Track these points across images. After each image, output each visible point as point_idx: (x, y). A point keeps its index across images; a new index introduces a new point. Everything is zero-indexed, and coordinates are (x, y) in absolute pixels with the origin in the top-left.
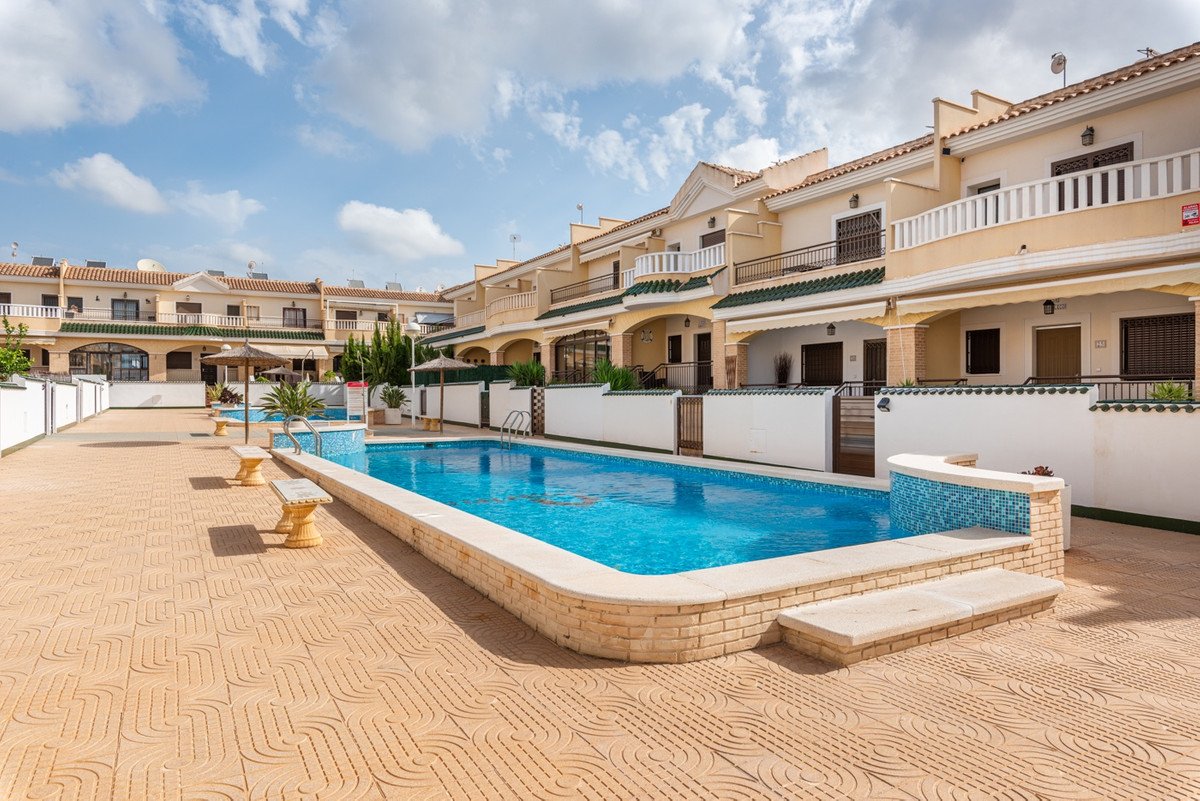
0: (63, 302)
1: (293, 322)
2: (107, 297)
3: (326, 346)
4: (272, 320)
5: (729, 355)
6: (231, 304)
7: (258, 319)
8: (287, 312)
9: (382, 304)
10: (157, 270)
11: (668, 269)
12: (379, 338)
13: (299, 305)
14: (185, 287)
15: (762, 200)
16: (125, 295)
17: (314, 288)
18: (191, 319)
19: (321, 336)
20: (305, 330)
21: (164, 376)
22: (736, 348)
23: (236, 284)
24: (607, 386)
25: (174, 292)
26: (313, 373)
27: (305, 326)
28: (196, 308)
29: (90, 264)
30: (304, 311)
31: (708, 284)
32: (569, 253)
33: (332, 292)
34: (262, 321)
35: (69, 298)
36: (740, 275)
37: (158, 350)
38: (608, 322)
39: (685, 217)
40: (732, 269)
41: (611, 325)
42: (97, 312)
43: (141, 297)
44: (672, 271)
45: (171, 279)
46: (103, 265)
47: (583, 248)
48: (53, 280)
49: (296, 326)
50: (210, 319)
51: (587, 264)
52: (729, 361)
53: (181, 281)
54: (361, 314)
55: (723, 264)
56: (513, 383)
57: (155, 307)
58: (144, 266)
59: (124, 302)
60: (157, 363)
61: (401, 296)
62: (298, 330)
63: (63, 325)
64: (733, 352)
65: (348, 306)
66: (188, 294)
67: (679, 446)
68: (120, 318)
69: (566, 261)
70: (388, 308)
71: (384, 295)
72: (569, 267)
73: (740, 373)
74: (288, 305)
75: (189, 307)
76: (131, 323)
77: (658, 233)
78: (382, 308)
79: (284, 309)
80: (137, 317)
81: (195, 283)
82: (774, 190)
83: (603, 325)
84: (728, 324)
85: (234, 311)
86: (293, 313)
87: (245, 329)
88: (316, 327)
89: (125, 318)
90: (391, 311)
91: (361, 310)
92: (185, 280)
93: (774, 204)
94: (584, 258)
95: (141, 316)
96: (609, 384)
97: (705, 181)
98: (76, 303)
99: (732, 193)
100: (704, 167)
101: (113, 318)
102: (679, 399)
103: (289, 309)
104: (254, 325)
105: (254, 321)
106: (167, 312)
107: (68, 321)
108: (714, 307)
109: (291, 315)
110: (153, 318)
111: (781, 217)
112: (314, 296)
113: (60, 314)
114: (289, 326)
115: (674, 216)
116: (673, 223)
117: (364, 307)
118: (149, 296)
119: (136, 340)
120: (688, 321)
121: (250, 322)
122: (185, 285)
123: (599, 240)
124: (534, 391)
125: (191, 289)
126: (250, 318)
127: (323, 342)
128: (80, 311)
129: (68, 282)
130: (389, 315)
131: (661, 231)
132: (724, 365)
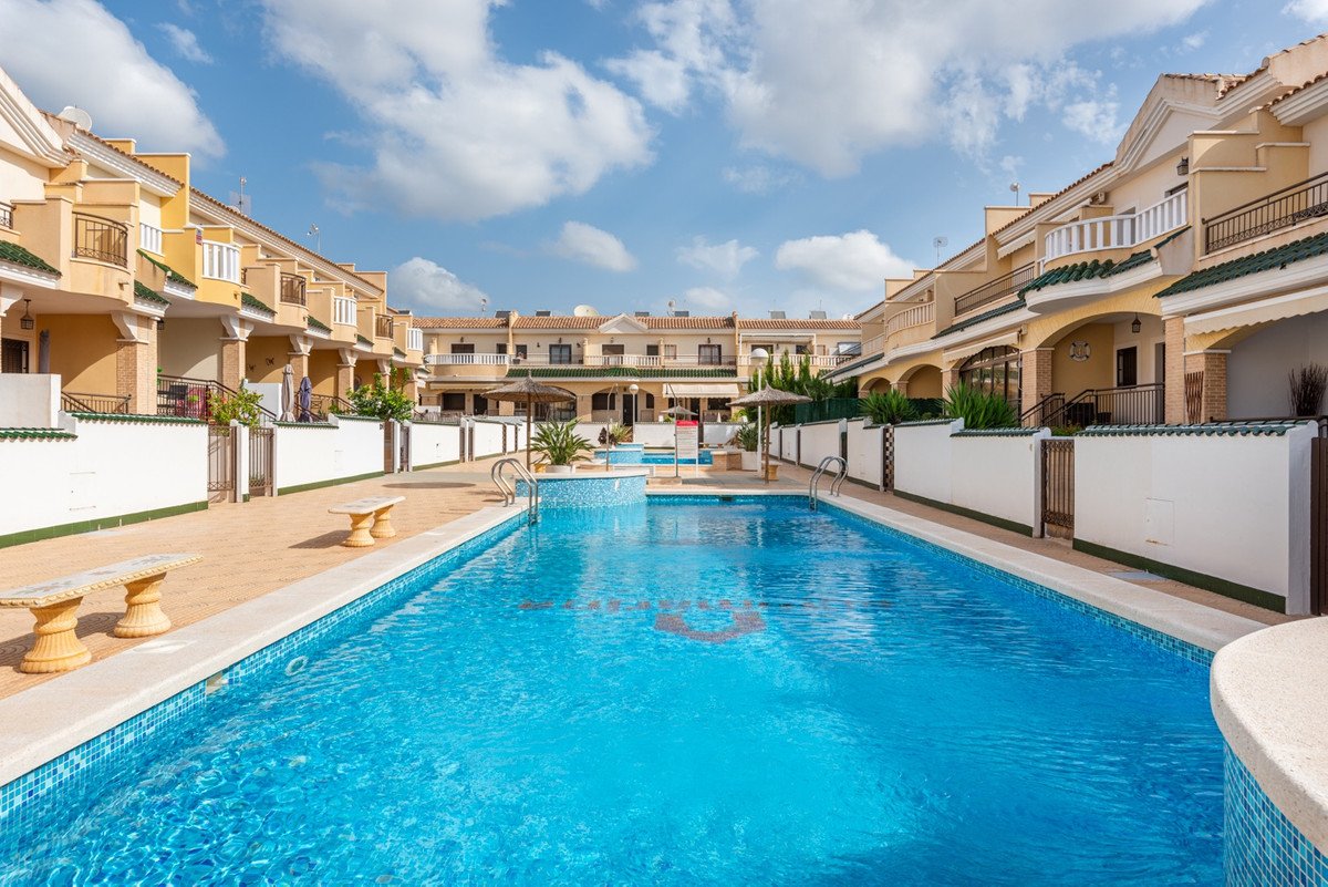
0: (511, 350)
1: (709, 360)
2: (546, 342)
3: (738, 383)
4: (688, 359)
5: (1192, 370)
6: (650, 343)
7: (675, 357)
8: (702, 349)
9: (799, 335)
10: (590, 315)
11: (1094, 244)
12: (771, 373)
13: (714, 342)
14: (610, 329)
15: (1266, 109)
16: (560, 340)
17: (730, 322)
18: (613, 361)
19: (734, 373)
20: (720, 367)
21: (589, 417)
22: (1203, 359)
23: (657, 324)
24: (959, 423)
25: (600, 335)
26: (725, 413)
27: (720, 363)
28: (617, 350)
29: (539, 314)
30: (719, 347)
31: (1151, 259)
32: (983, 249)
33: (748, 325)
34: (679, 360)
35: (518, 346)
36: (1214, 237)
37: (584, 392)
38: (1015, 334)
39: (1139, 167)
40: (1198, 228)
41: (1021, 337)
42: (538, 359)
43: (572, 341)
44: (1100, 246)
45: (599, 322)
46: (548, 314)
47: (1001, 238)
48: (503, 330)
49: (712, 363)
50: (630, 360)
51: (1009, 257)
52: (1192, 380)
53: (606, 324)
54: (778, 347)
55: (1184, 223)
56: (868, 421)
57: (583, 351)
58: (580, 312)
59: (560, 347)
60: (584, 404)
61: (822, 326)
62: (711, 368)
63: (510, 370)
64: (1199, 366)
65: (762, 339)
66: (613, 336)
67: (1045, 519)
68: (555, 362)
69: (981, 260)
70: (807, 340)
71: (803, 326)
72: (983, 267)
73: (1211, 400)
74: (704, 341)
75: (614, 349)
76: (563, 367)
77: (1101, 199)
78: (800, 340)
79: (700, 346)
80: (570, 361)
81: (618, 325)
82: (1290, 88)
83: (1009, 339)
84: (1187, 320)
85: (653, 350)
86: (708, 350)
87: (661, 368)
88: (730, 363)
89: (561, 362)
90: (810, 342)
91: (778, 343)
92: (610, 322)
93: (1289, 112)
94: (1003, 252)
95: (573, 359)
96: (961, 420)
97: (1171, 103)
98: (522, 350)
99: (1216, 111)
100: (1169, 81)
101: (551, 362)
102: (1044, 444)
103: (705, 346)
104: (669, 364)
105: (672, 360)
106: (593, 355)
107: (514, 367)
108: (1159, 295)
109: (706, 352)
110: (581, 362)
111: (1308, 133)
112: (729, 331)
113: (507, 362)
114: (705, 363)
115: (1124, 168)
116: (1123, 180)
117: (781, 339)
118: (578, 340)
119: (566, 383)
120: (1137, 323)
121: (666, 361)
122: (609, 327)
123: (1021, 223)
124: (886, 431)
125: (614, 331)
126: (667, 357)
127: (735, 380)
128: (525, 358)
129: (516, 331)
130: (808, 347)
131: (1107, 195)
132: (1183, 389)
